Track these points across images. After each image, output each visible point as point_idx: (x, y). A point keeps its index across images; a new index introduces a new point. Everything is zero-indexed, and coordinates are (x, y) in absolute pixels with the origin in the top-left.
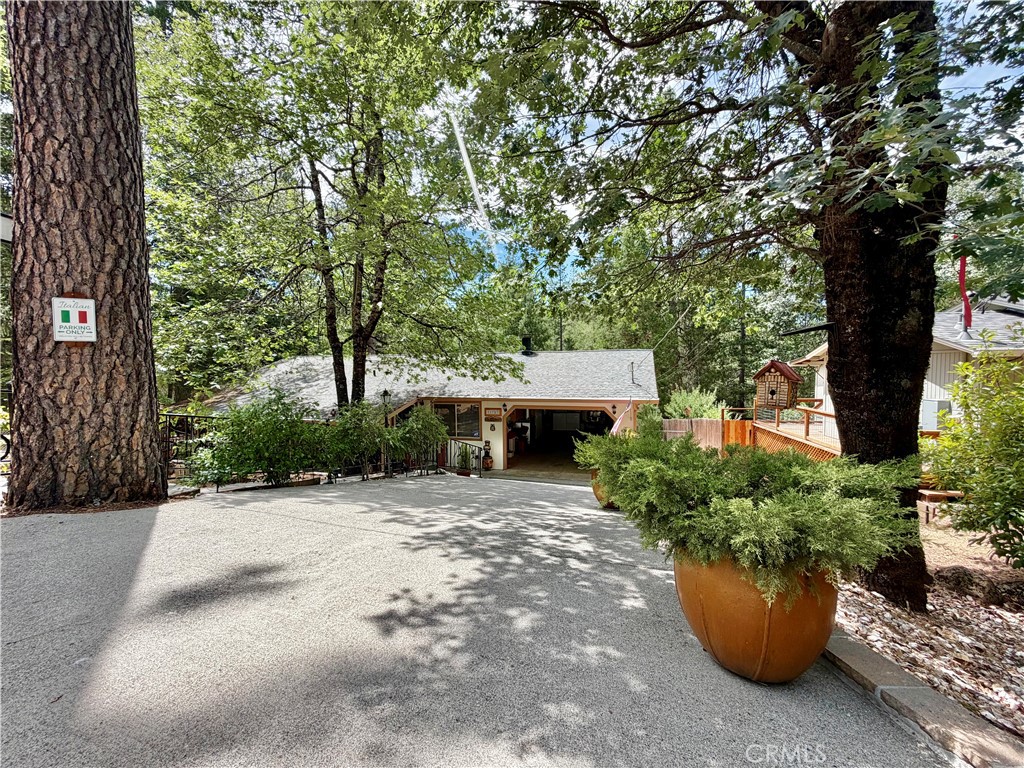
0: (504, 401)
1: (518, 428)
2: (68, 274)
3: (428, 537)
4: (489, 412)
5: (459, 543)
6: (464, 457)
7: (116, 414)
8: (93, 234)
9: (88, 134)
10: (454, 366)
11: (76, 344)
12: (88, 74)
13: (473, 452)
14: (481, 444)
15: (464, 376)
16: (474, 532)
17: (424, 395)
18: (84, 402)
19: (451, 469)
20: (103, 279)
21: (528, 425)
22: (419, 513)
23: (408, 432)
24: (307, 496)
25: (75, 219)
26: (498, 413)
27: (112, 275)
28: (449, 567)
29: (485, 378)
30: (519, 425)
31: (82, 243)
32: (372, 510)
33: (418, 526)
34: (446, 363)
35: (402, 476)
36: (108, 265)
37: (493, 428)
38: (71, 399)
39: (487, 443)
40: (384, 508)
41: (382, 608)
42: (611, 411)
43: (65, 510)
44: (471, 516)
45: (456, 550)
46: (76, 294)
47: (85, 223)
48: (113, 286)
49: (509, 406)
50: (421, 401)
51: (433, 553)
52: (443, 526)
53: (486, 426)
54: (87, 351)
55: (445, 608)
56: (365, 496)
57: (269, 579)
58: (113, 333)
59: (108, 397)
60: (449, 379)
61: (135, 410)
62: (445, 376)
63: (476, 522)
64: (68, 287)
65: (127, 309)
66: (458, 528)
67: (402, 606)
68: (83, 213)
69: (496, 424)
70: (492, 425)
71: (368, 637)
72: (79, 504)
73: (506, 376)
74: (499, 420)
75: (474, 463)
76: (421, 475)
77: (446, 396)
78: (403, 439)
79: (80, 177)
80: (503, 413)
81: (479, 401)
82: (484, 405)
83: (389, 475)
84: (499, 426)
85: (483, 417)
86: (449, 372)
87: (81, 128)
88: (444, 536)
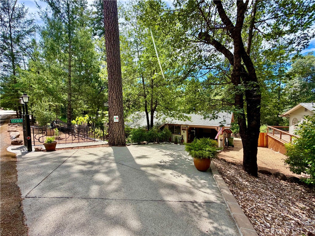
0: (187, 125)
1: (192, 132)
2: (115, 112)
3: (166, 154)
4: (183, 128)
5: (170, 156)
6: (176, 139)
7: (120, 132)
8: (118, 106)
9: (118, 92)
10: (174, 117)
11: (116, 122)
12: (117, 83)
13: (178, 138)
14: (181, 136)
15: (176, 119)
16: (173, 155)
17: (167, 123)
18: (117, 130)
19: (173, 142)
20: (119, 112)
21: (195, 131)
22: (164, 151)
23: (163, 134)
24: (146, 146)
25: (116, 104)
26: (185, 128)
27: (120, 112)
28: (168, 158)
29: (182, 120)
30: (192, 131)
31: (117, 107)
32: (157, 150)
33: (164, 153)
34: (171, 116)
35: (162, 143)
36: (120, 110)
37: (184, 132)
38: (116, 130)
39: (182, 136)
40: (159, 149)
41: (160, 161)
42: (217, 129)
43: (116, 146)
44: (173, 152)
45: (169, 157)
46: (116, 115)
47: (117, 105)
48: (120, 113)
49: (188, 127)
50: (166, 124)
51: (166, 156)
52: (168, 153)
53: (182, 131)
54: (117, 123)
55: (167, 162)
56: (155, 147)
57: (146, 157)
58: (120, 120)
59: (120, 130)
60: (172, 120)
61: (123, 132)
62: (171, 119)
63: (174, 153)
64: (115, 114)
65: (122, 117)
66: (170, 154)
67: (162, 161)
68: (117, 103)
69: (185, 131)
70: (184, 131)
71: (159, 163)
72: (117, 145)
73: (187, 120)
74: (185, 130)
75: (179, 141)
76: (165, 143)
77: (172, 124)
78: (162, 135)
79: (117, 98)
80: (187, 128)
81: (181, 125)
82: (182, 126)
83: (158, 143)
84: (186, 132)
85: (181, 129)
86: (173, 118)
87: (117, 91)
88: (168, 154)
